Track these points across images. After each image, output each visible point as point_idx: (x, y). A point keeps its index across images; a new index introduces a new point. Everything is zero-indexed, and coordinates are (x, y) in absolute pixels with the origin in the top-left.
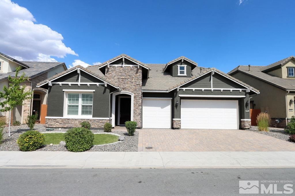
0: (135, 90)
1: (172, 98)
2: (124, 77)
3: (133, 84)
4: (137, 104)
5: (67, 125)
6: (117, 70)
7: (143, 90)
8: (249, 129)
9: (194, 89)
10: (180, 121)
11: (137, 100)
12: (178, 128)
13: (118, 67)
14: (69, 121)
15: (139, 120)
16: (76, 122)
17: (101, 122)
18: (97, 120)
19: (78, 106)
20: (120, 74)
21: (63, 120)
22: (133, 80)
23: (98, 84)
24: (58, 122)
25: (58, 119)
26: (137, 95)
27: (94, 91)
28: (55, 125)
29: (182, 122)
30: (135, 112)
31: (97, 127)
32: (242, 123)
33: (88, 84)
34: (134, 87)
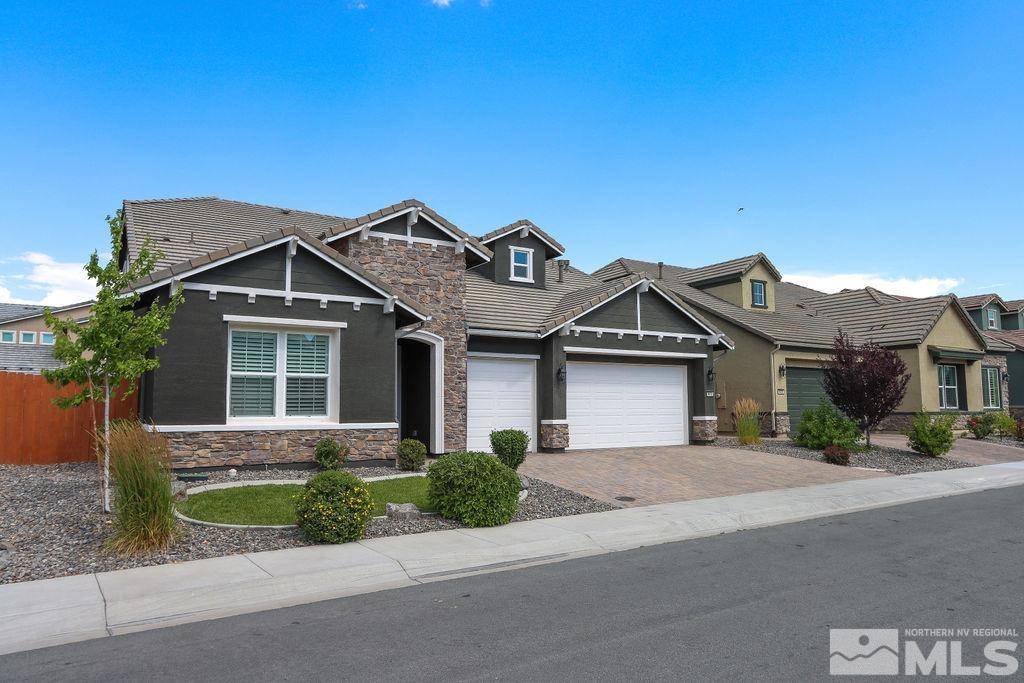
0: (448, 327)
1: (538, 357)
2: (411, 281)
3: (439, 307)
4: (453, 373)
5: (243, 457)
6: (389, 254)
7: (470, 328)
8: (713, 441)
10: (566, 426)
11: (452, 359)
12: (561, 450)
13: (391, 242)
14: (251, 439)
15: (461, 428)
16: (280, 443)
17: (370, 436)
18: (358, 430)
20: (397, 267)
21: (225, 436)
22: (441, 294)
23: (358, 301)
24: (207, 447)
25: (206, 435)
26: (453, 343)
27: (344, 325)
28: (195, 457)
29: (571, 430)
30: (449, 402)
31: (358, 458)
32: (695, 427)
33: (324, 298)
34: (444, 316)
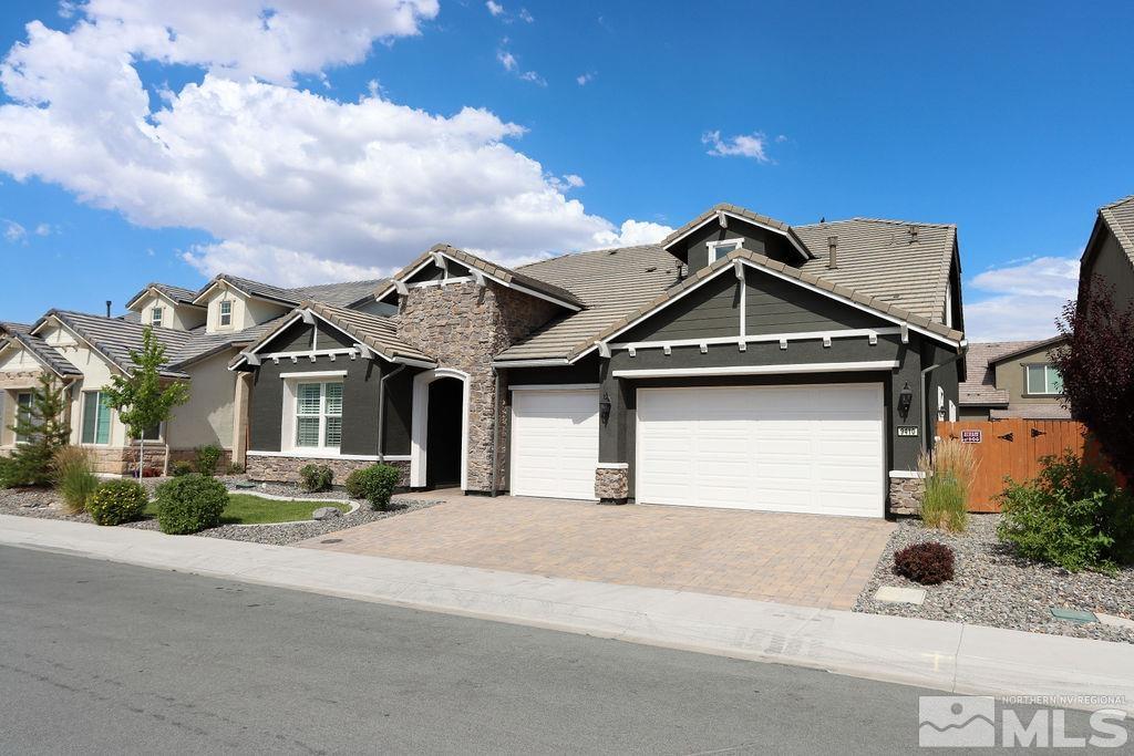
0: (476, 362)
2: (444, 322)
3: (469, 343)
4: (480, 408)
5: (286, 476)
6: (428, 300)
7: (495, 361)
9: (667, 345)
11: (479, 395)
12: (611, 501)
13: (429, 289)
14: (291, 463)
15: (485, 466)
17: (358, 467)
18: (350, 460)
19: (317, 420)
20: (435, 311)
21: (279, 460)
22: (470, 330)
23: (351, 351)
24: (271, 467)
25: (271, 458)
26: (478, 378)
27: (344, 372)
28: (265, 473)
30: (475, 438)
32: (891, 489)
34: (473, 352)
